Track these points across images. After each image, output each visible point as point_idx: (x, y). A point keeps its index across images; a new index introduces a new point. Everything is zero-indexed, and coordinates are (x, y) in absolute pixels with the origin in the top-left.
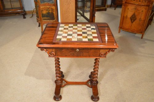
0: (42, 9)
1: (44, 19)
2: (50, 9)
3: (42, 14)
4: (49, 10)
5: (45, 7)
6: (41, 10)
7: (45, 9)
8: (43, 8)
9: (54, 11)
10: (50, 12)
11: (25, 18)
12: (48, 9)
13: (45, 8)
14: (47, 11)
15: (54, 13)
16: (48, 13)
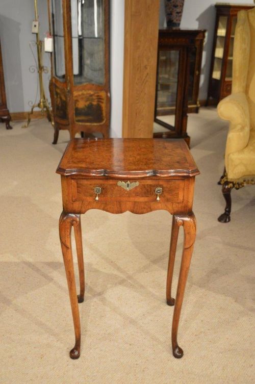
0: (76, 96)
1: (79, 121)
2: (94, 97)
3: (77, 109)
4: (93, 100)
5: (85, 92)
6: (75, 99)
7: (82, 98)
8: (79, 95)
9: (102, 103)
10: (95, 103)
11: (9, 128)
12: (91, 98)
13: (83, 94)
14: (86, 101)
15: (104, 105)
16: (90, 107)
